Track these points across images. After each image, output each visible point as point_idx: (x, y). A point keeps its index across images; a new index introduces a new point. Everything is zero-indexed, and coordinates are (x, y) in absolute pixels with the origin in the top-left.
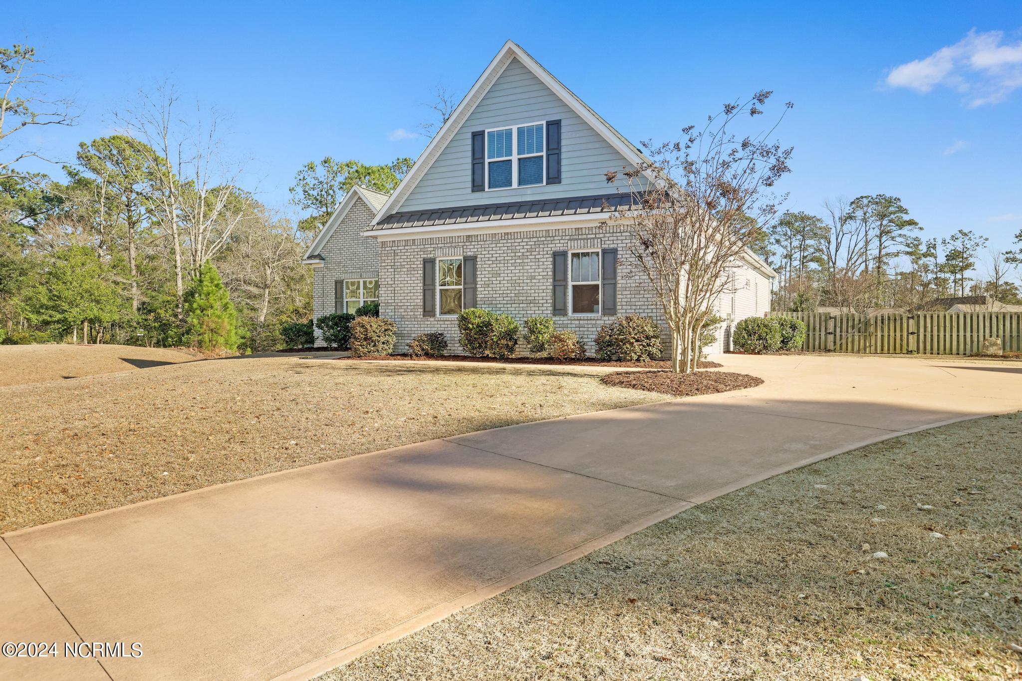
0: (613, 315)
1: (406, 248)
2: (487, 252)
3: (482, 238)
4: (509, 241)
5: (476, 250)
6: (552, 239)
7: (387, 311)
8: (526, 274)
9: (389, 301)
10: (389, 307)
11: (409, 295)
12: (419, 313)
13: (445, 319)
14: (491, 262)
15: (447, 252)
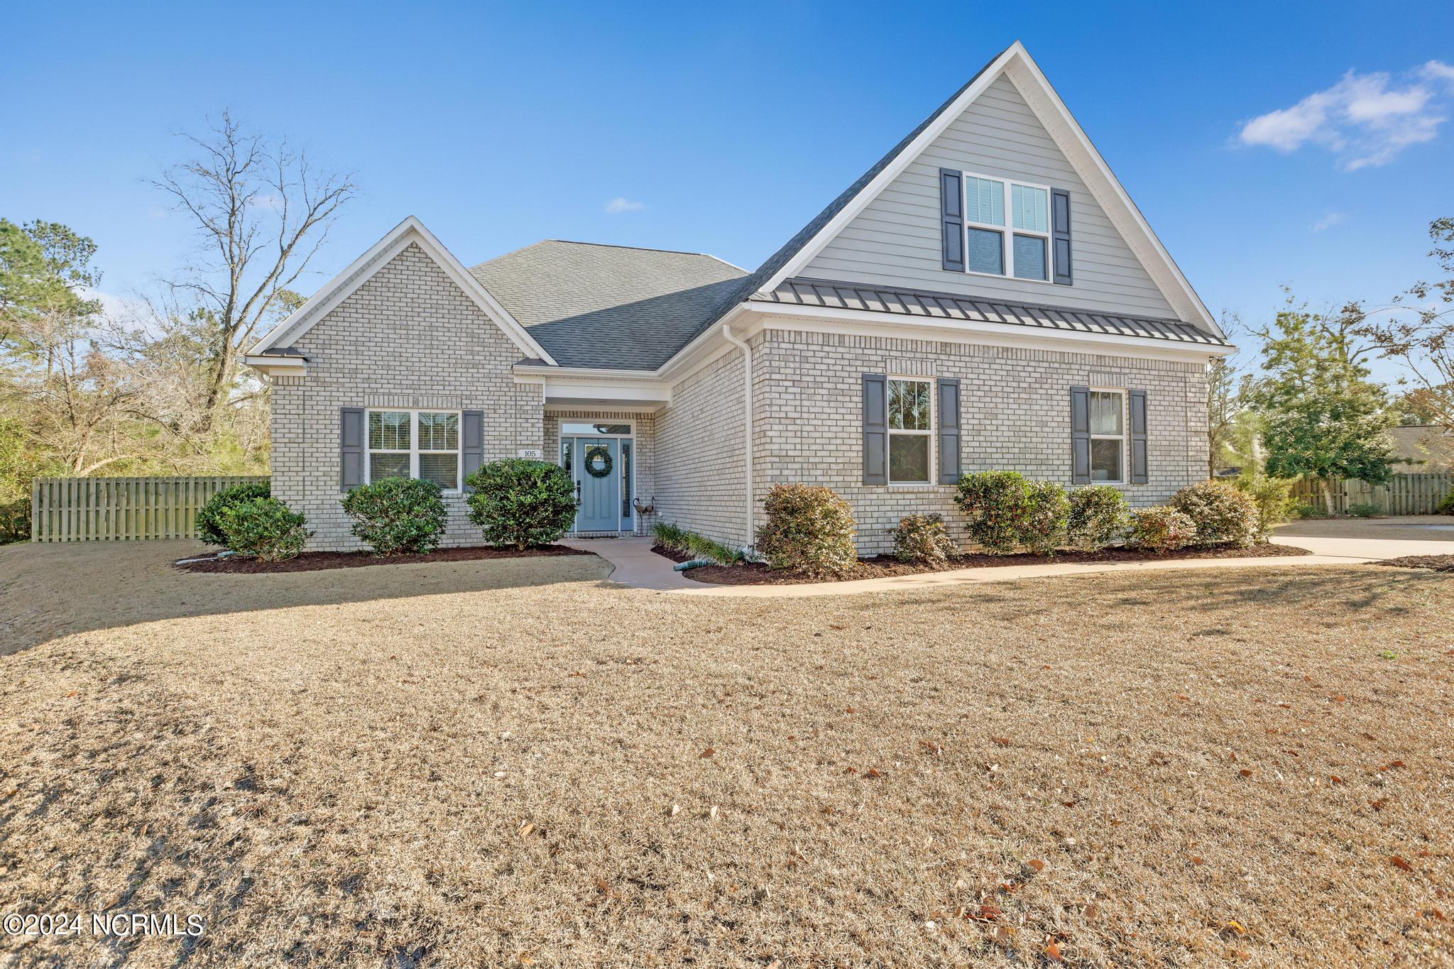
0: (1142, 484)
1: (826, 349)
2: (976, 376)
3: (967, 351)
4: (1009, 362)
5: (957, 370)
6: (1068, 366)
7: (785, 472)
8: (1034, 418)
9: (790, 453)
10: (790, 466)
11: (834, 441)
12: (854, 479)
13: (906, 490)
14: (981, 394)
15: (909, 367)
